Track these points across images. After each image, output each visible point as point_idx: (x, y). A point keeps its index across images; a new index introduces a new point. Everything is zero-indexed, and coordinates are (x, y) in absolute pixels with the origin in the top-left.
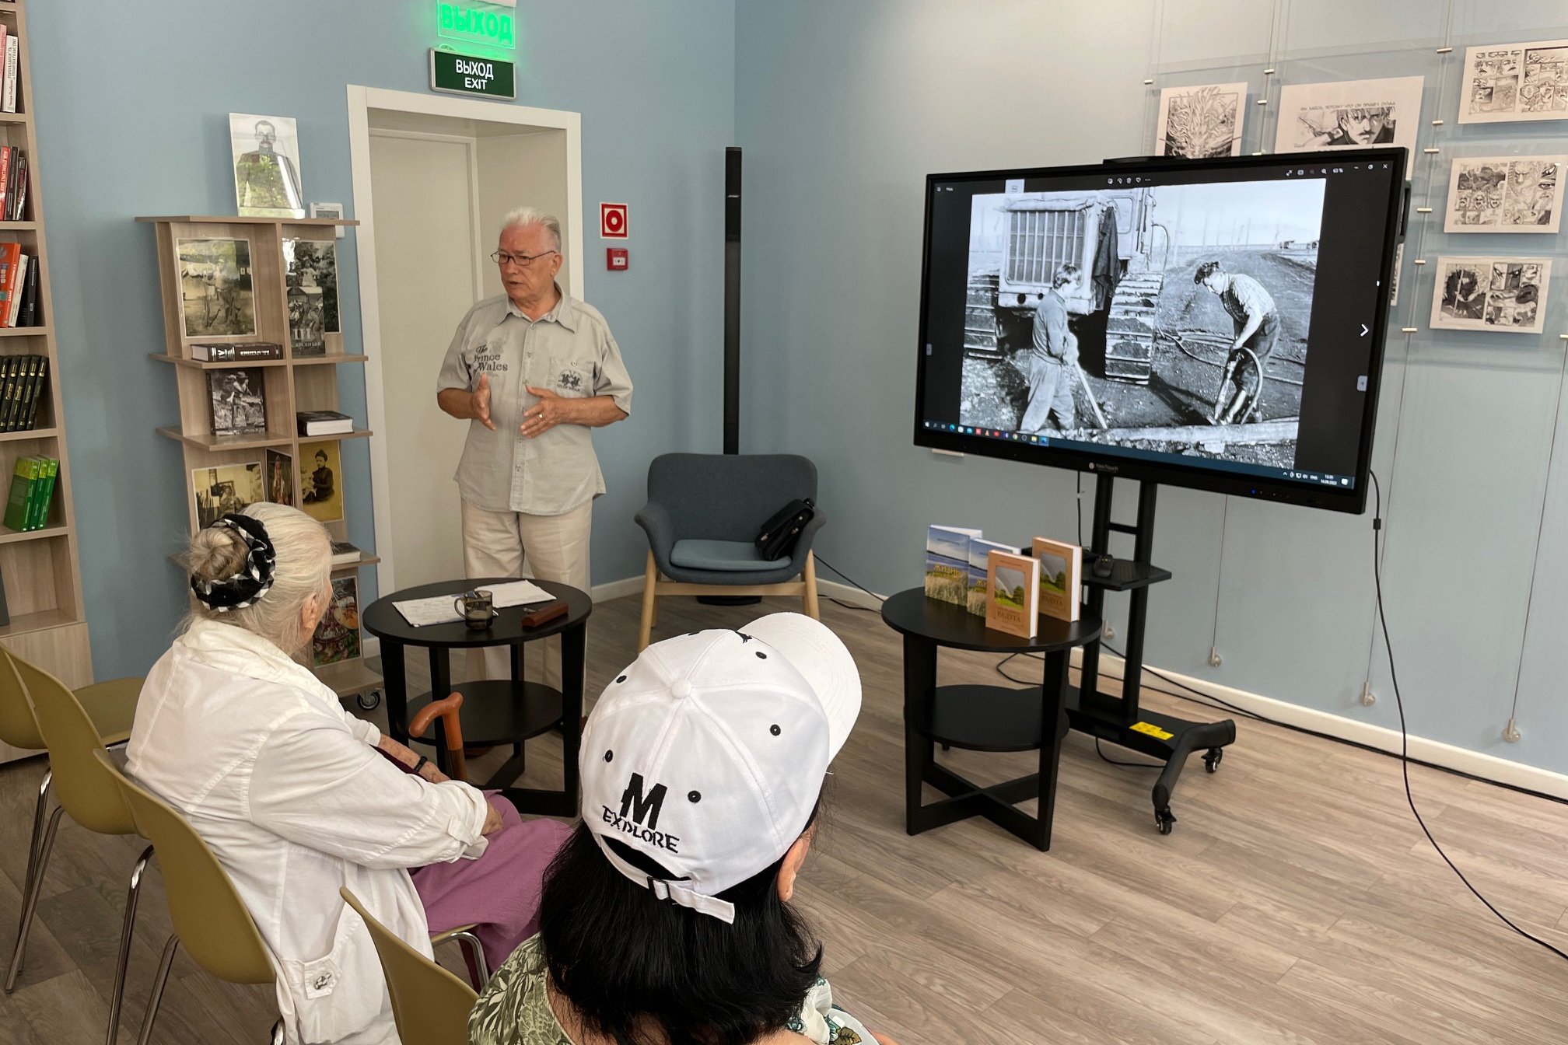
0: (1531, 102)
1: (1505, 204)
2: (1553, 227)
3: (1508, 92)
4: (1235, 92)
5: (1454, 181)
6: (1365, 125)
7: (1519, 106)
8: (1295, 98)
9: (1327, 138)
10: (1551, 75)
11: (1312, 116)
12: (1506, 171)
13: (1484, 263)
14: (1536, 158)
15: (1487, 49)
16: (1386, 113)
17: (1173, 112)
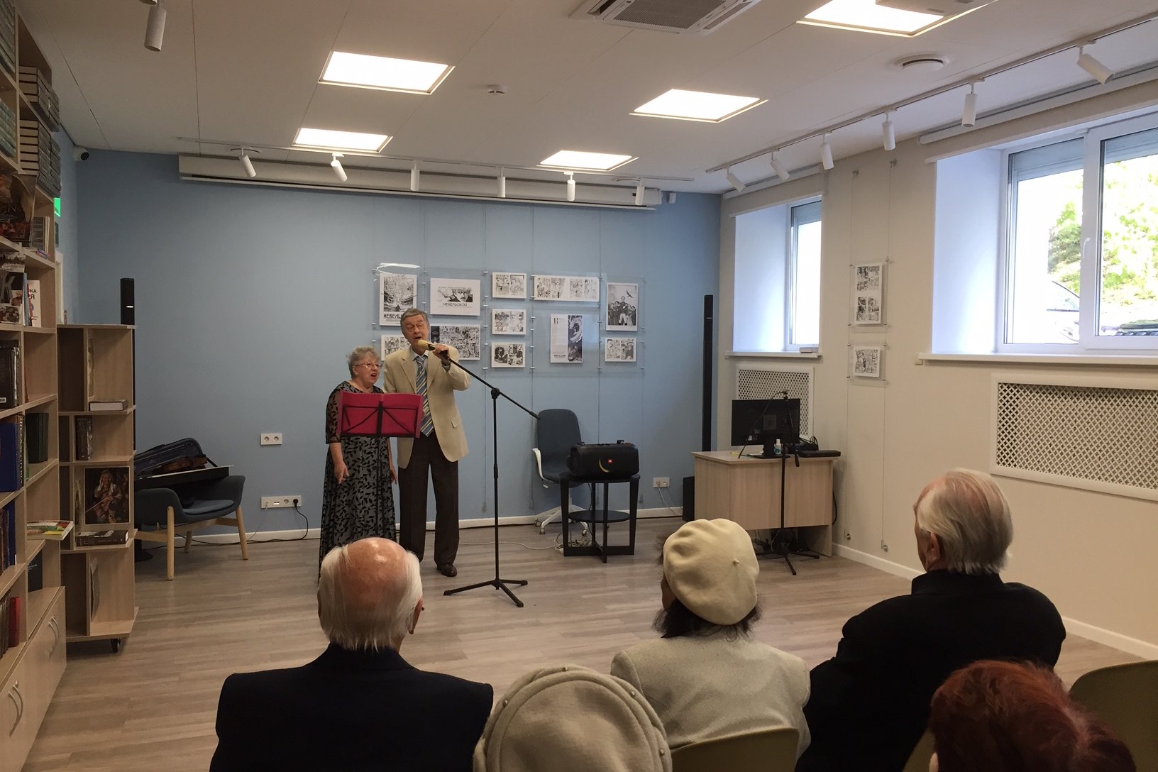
0: (514, 292)
1: (510, 325)
2: (524, 333)
3: (506, 288)
4: (413, 279)
5: (494, 317)
6: (462, 295)
7: (510, 293)
8: (436, 284)
9: (449, 299)
10: (518, 284)
11: (443, 290)
12: (509, 314)
13: (506, 344)
14: (517, 310)
15: (499, 273)
16: (469, 291)
17: (386, 283)
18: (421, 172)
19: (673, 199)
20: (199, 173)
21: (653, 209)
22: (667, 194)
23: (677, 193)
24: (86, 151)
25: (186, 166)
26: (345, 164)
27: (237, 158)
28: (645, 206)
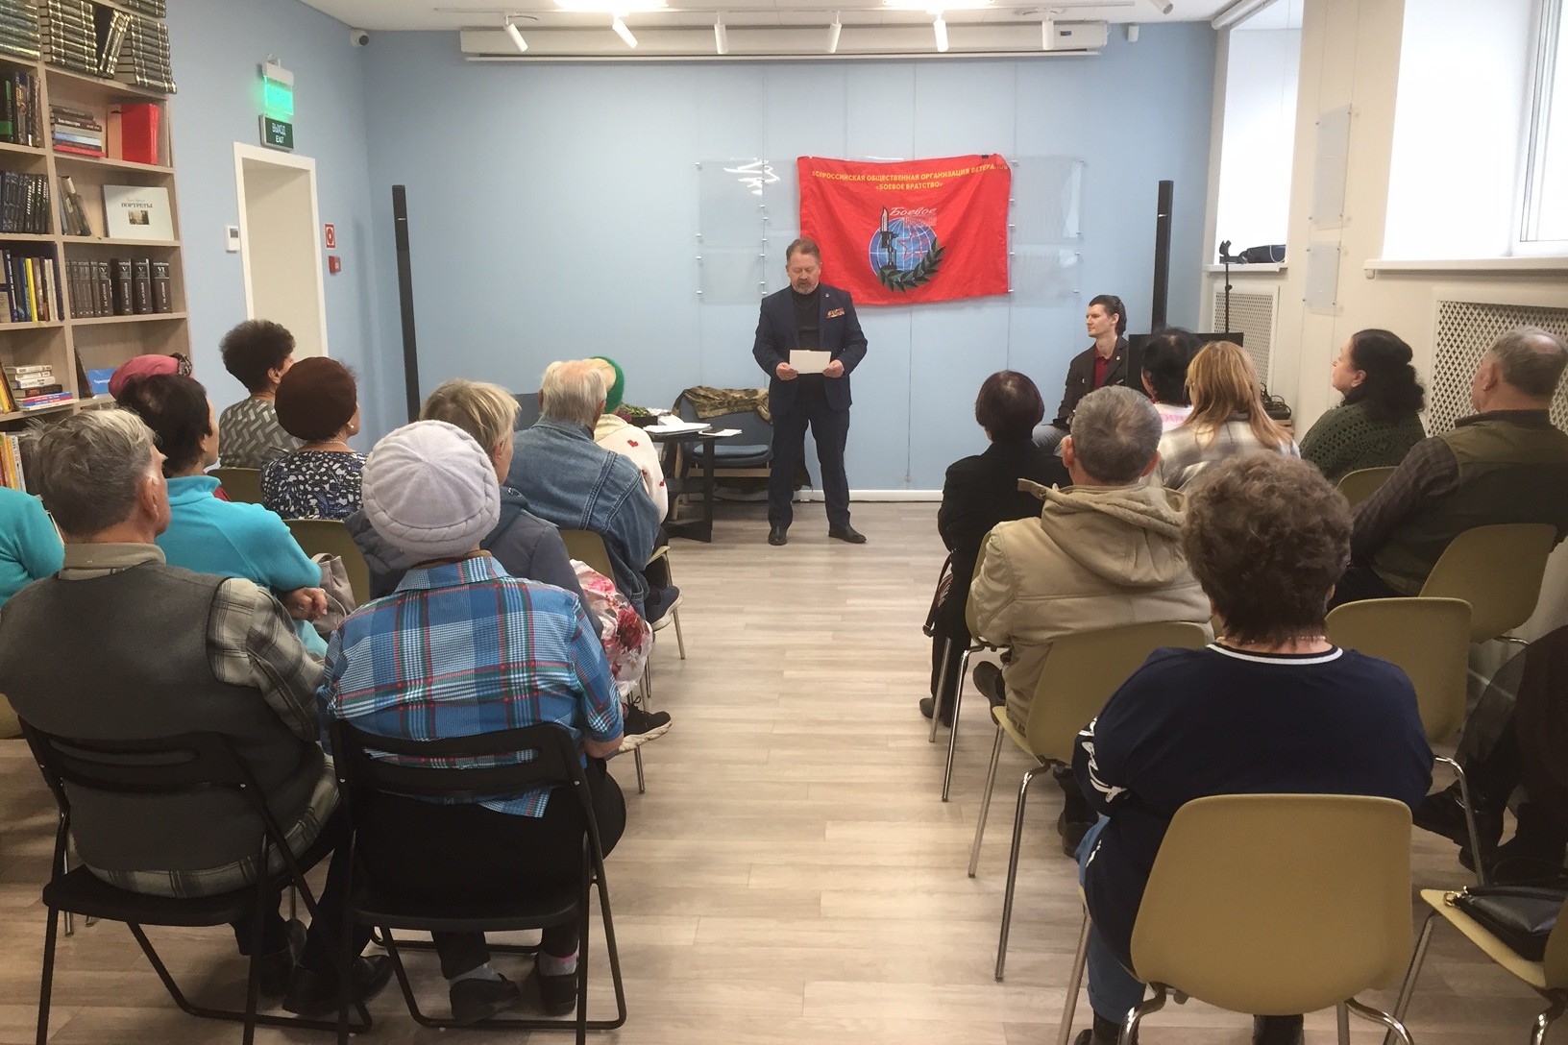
18: (728, 28)
19: (1134, 34)
20: (484, 51)
21: (1096, 53)
22: (1125, 27)
23: (1141, 25)
24: (365, 34)
25: (470, 44)
26: (633, 23)
27: (501, 29)
28: (1085, 50)
